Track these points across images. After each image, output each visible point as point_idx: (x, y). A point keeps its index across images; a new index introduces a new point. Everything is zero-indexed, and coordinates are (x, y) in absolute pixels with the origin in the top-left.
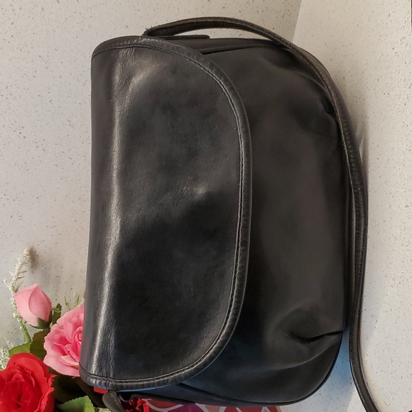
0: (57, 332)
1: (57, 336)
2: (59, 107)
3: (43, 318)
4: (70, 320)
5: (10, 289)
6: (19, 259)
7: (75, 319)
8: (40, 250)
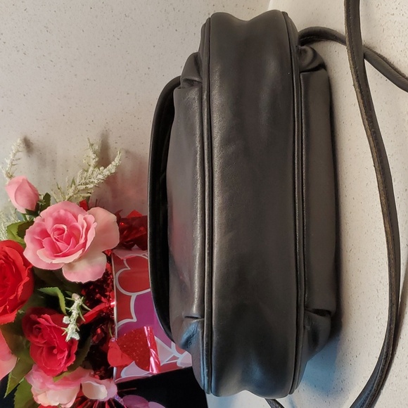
0: (39, 225)
1: (38, 229)
2: (35, 15)
3: (29, 208)
4: (51, 215)
5: (5, 176)
6: (13, 147)
7: (55, 214)
8: (33, 138)
